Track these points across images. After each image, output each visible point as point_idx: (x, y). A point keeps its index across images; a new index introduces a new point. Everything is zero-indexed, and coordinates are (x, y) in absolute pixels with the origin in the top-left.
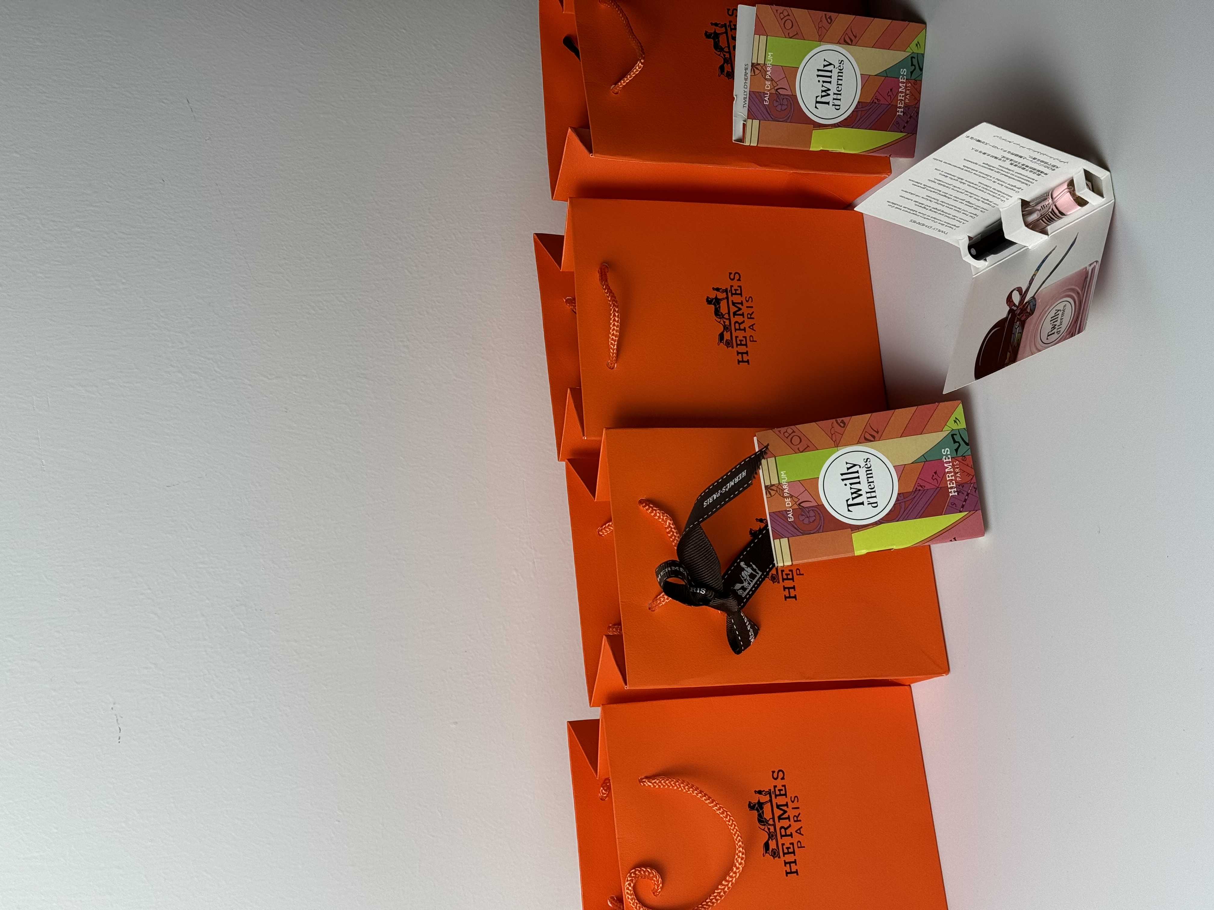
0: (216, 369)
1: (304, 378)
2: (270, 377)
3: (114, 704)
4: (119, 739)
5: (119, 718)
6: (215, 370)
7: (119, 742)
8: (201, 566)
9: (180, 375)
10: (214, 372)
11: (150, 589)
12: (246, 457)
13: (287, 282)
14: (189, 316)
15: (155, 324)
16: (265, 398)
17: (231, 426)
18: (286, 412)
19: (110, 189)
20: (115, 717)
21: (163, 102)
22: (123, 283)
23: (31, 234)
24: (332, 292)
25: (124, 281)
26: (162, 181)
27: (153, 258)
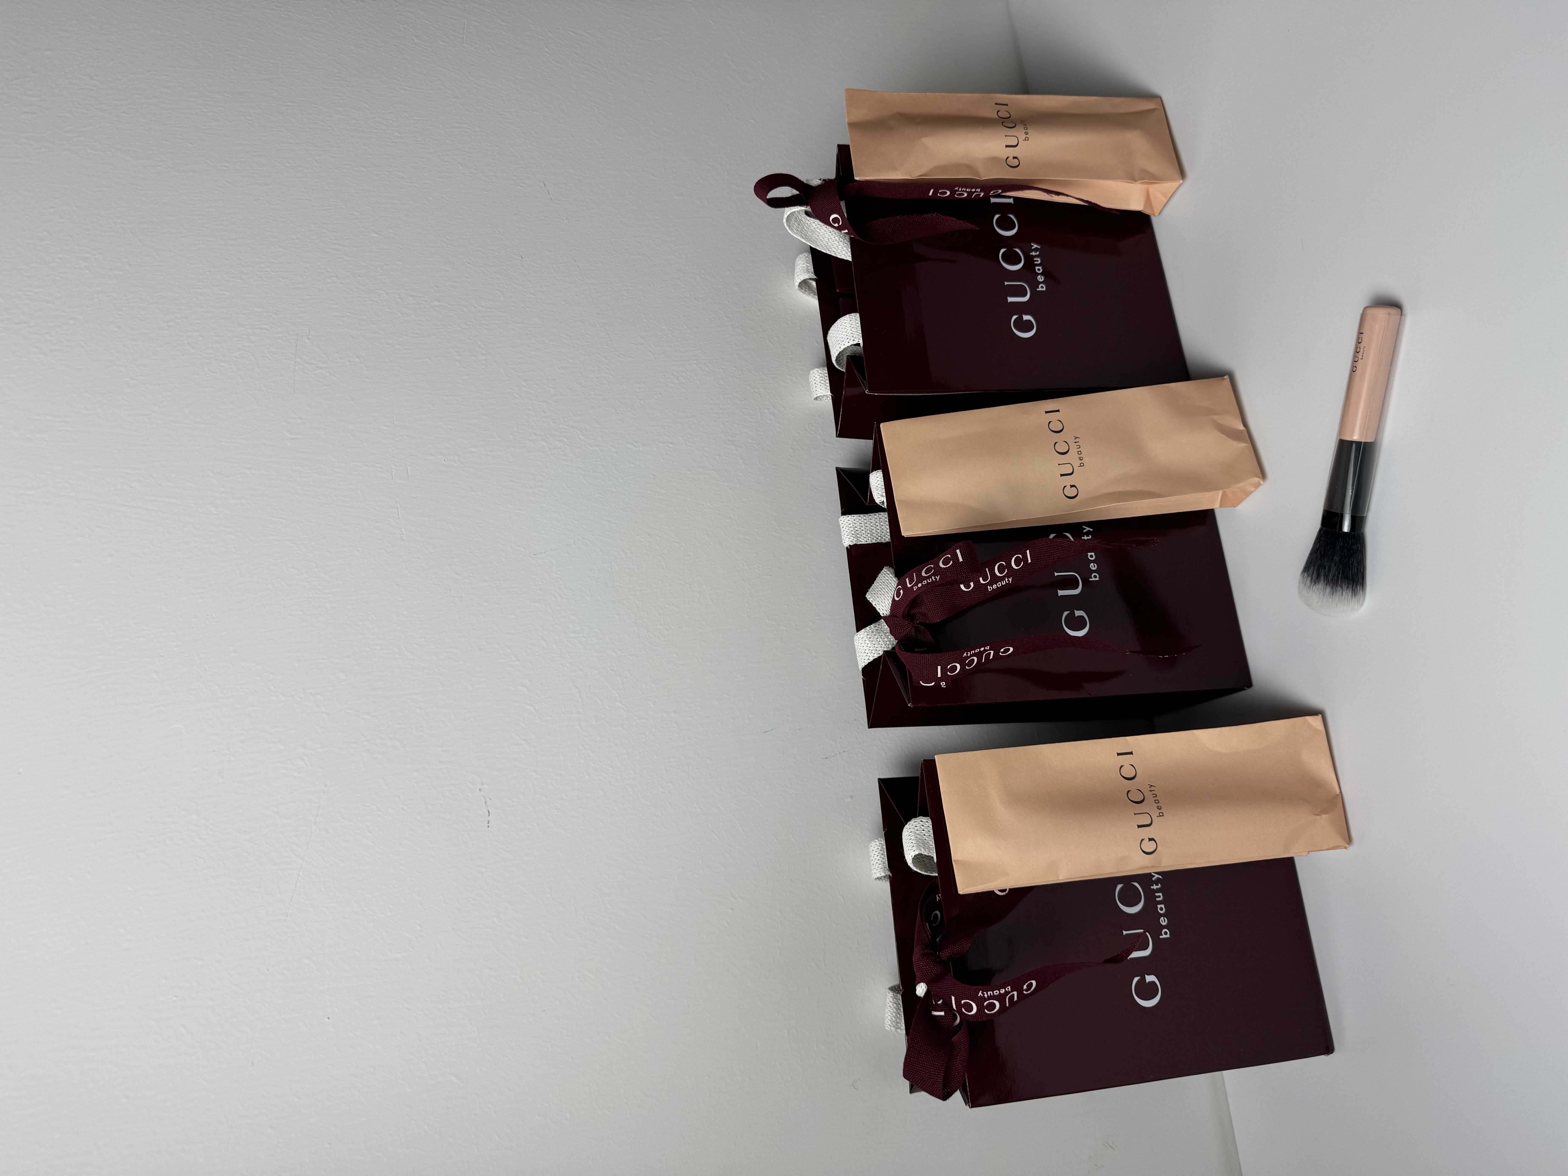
0: (581, 437)
1: (671, 446)
2: (636, 444)
3: (482, 785)
4: (488, 823)
5: (488, 800)
6: (580, 439)
7: (488, 827)
8: (572, 635)
9: (544, 443)
10: (579, 440)
11: (518, 660)
12: (615, 523)
13: (649, 353)
14: (552, 386)
15: (518, 394)
16: (632, 465)
17: (599, 493)
18: (654, 479)
19: (468, 265)
20: (483, 799)
21: (521, 186)
22: (483, 355)
23: (389, 308)
24: (695, 362)
25: (484, 352)
26: (520, 258)
27: (514, 330)
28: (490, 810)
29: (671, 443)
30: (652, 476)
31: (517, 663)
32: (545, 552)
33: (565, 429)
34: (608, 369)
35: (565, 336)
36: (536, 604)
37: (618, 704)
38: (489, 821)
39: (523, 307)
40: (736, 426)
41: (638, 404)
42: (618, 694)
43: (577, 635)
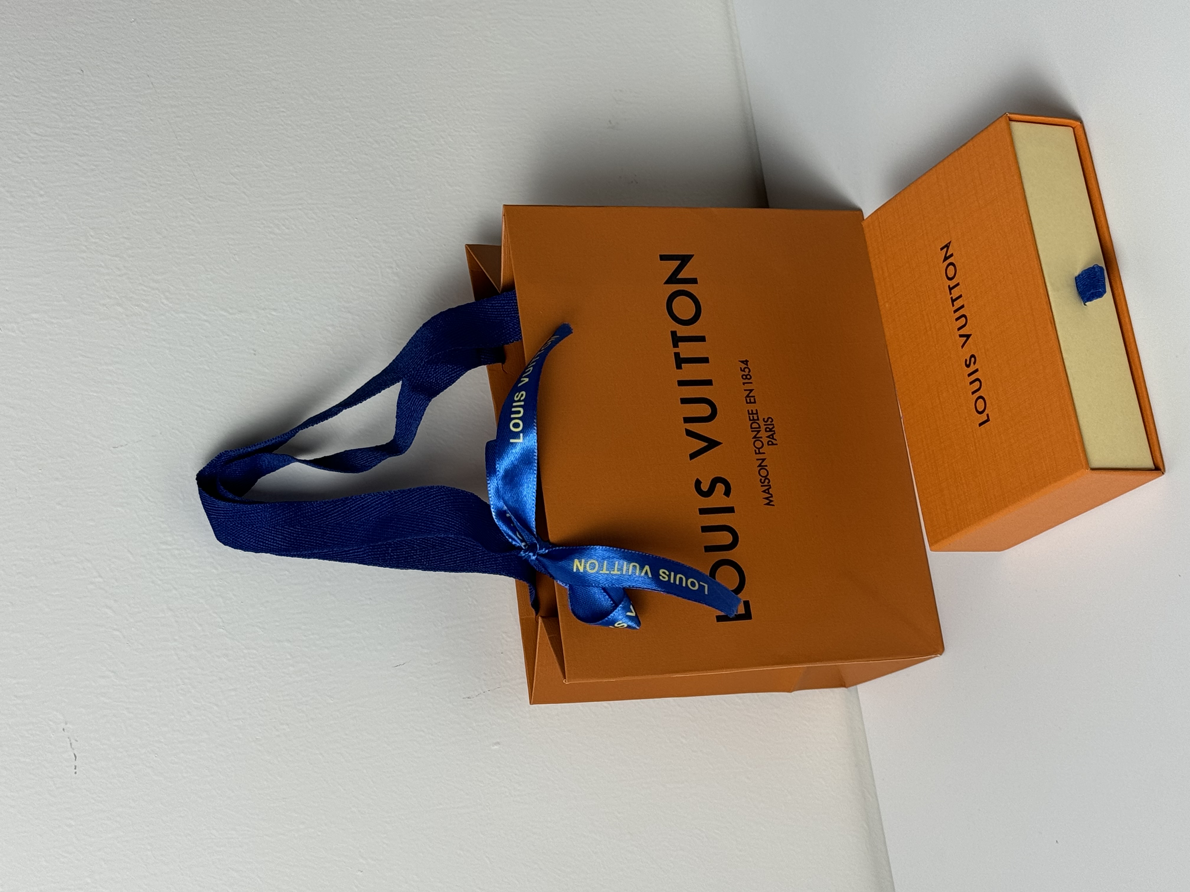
0: (165, 301)
1: (274, 313)
2: (231, 311)
3: (66, 724)
4: (75, 769)
5: (73, 741)
6: (163, 303)
13: (243, 195)
15: (85, 246)
16: (226, 337)
17: (188, 372)
18: (255, 354)
20: (68, 740)
24: (300, 207)
27: (77, 164)
28: (76, 754)
29: (275, 310)
30: (252, 352)
31: (100, 580)
32: (126, 445)
33: (144, 291)
34: (194, 215)
35: (140, 173)
36: (119, 509)
37: (221, 630)
38: (76, 766)
39: (86, 135)
40: (352, 288)
41: (232, 260)
42: (221, 618)
43: (169, 547)
